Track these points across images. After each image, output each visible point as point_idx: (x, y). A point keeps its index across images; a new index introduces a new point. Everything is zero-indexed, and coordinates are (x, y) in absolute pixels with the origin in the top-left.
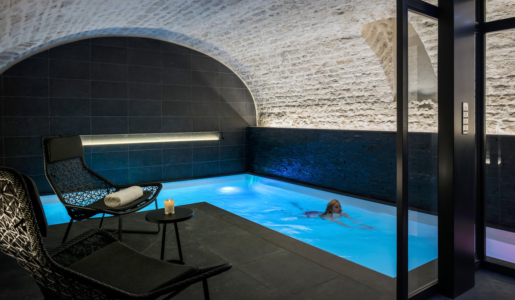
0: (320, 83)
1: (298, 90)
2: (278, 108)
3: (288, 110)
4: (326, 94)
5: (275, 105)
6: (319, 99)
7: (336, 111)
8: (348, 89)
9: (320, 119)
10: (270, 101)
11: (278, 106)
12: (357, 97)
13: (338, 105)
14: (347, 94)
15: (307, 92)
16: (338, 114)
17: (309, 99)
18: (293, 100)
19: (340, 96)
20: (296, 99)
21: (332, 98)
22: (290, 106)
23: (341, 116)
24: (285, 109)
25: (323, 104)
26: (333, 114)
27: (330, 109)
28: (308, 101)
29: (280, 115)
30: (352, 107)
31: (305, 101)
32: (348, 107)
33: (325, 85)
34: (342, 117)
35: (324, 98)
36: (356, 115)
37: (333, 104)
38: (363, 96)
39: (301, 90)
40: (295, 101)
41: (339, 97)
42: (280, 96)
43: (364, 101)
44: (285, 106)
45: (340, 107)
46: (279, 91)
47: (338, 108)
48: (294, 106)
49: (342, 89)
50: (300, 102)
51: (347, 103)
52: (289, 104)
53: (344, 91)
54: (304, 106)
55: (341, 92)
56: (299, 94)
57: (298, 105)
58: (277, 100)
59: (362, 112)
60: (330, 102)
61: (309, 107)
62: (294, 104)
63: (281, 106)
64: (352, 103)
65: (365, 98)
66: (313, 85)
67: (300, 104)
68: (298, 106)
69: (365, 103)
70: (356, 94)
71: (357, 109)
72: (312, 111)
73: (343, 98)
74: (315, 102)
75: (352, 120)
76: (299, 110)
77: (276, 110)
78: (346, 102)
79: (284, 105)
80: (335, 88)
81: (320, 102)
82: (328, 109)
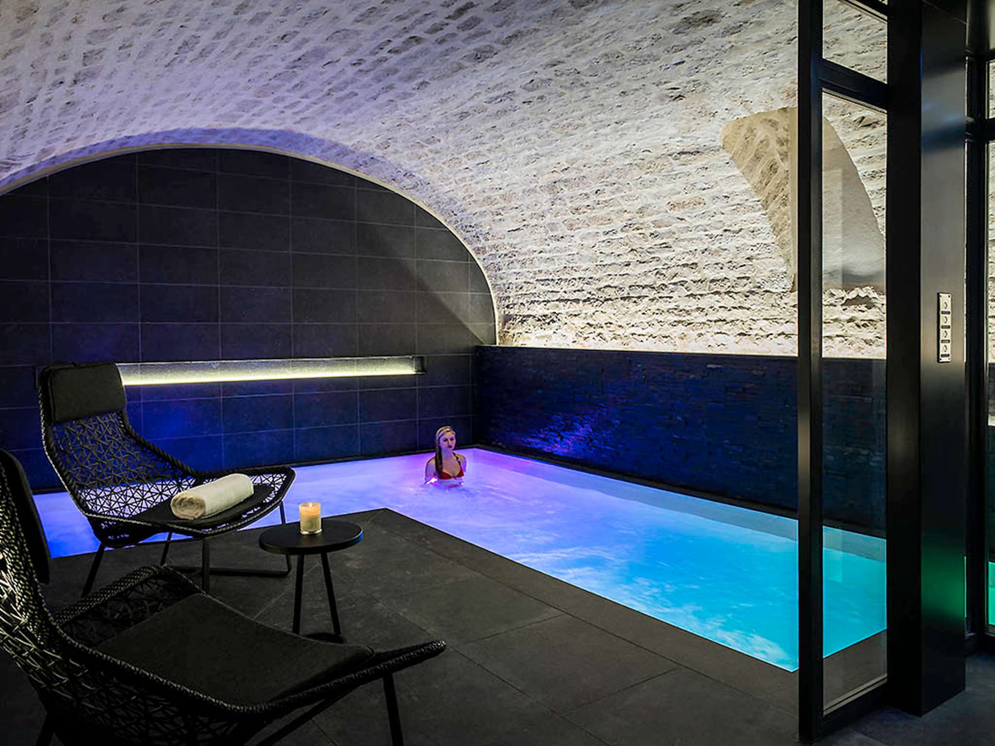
0: (632, 250)
1: (584, 267)
2: (542, 304)
3: (564, 309)
4: (645, 274)
5: (537, 299)
6: (630, 287)
7: (668, 311)
8: (693, 264)
9: (633, 330)
10: (525, 289)
11: (541, 300)
12: (712, 281)
13: (671, 298)
14: (690, 276)
15: (604, 269)
16: (672, 318)
17: (609, 286)
18: (574, 288)
19: (675, 280)
20: (579, 285)
21: (659, 283)
22: (569, 300)
23: (680, 322)
24: (557, 306)
25: (639, 297)
26: (660, 318)
27: (654, 307)
28: (606, 290)
29: (547, 321)
30: (702, 303)
31: (600, 289)
32: (693, 303)
33: (642, 255)
34: (680, 325)
35: (641, 284)
36: (711, 321)
37: (660, 297)
38: (725, 278)
39: (592, 265)
40: (579, 291)
41: (673, 281)
42: (546, 278)
43: (728, 289)
44: (557, 300)
45: (676, 304)
46: (543, 267)
47: (672, 306)
48: (577, 301)
49: (680, 263)
50: (590, 293)
51: (692, 295)
52: (566, 296)
53: (684, 269)
54: (597, 300)
55: (678, 270)
56: (588, 274)
57: (586, 298)
58: (540, 288)
59: (723, 314)
60: (655, 292)
61: (610, 302)
62: (576, 296)
63: (548, 301)
64: (701, 295)
65: (729, 284)
66: (619, 255)
67: (589, 296)
68: (584, 301)
69: (731, 294)
70: (710, 274)
71: (711, 307)
72: (615, 312)
73: (682, 283)
74: (623, 293)
75: (703, 332)
76: (589, 309)
77: (539, 310)
78: (689, 293)
79: (555, 299)
80: (664, 261)
81: (634, 293)
82: (649, 308)
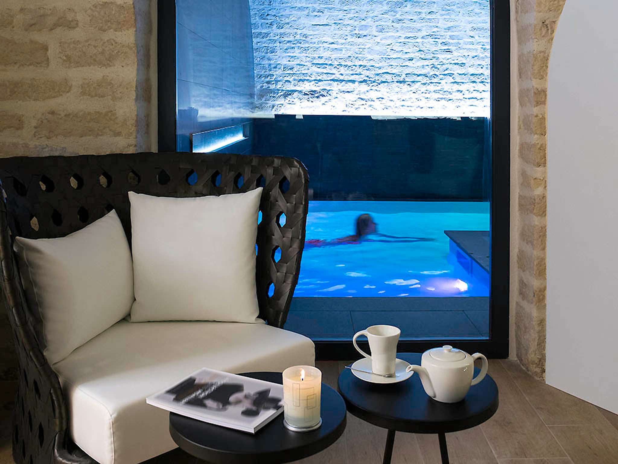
0: (420, 51)
1: (370, 57)
2: (313, 82)
3: (336, 87)
4: (423, 67)
5: (308, 78)
6: (407, 74)
7: (434, 92)
8: (462, 63)
9: (403, 103)
10: (295, 69)
11: (313, 79)
12: (472, 75)
13: (440, 83)
14: (457, 70)
15: (388, 61)
16: (437, 96)
17: (388, 73)
18: (352, 72)
19: (446, 72)
20: (359, 70)
21: (432, 73)
22: (344, 80)
23: (442, 99)
24: (330, 85)
25: (413, 82)
26: (427, 95)
27: (424, 89)
28: (385, 75)
29: (316, 95)
30: (462, 87)
31: (378, 75)
32: (456, 87)
35: (416, 73)
36: (466, 98)
37: (431, 83)
38: (482, 74)
40: (356, 74)
41: (443, 73)
42: (325, 63)
43: (482, 80)
44: (331, 80)
45: (442, 87)
46: (326, 54)
47: (439, 88)
48: (353, 81)
49: (453, 62)
50: (368, 76)
52: (341, 78)
53: (455, 66)
54: (374, 82)
55: (450, 66)
57: (362, 80)
58: (315, 69)
59: (475, 94)
60: (428, 79)
61: (386, 84)
62: (352, 78)
63: (320, 81)
64: (463, 83)
65: (483, 77)
67: (366, 78)
69: (484, 83)
70: (472, 71)
71: (468, 90)
72: (388, 90)
73: (451, 75)
74: (400, 78)
75: (459, 104)
76: (364, 87)
77: (307, 87)
78: (454, 81)
80: (441, 60)
81: (409, 79)
82: (419, 89)
